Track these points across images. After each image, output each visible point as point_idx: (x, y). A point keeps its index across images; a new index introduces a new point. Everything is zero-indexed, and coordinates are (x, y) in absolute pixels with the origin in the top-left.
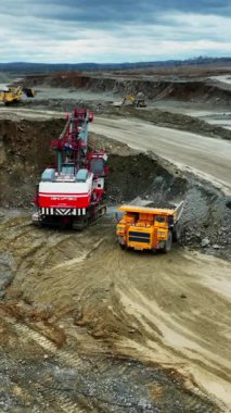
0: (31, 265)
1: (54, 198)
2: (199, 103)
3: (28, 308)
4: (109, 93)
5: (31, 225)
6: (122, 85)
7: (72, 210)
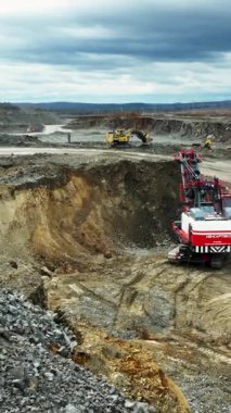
0: (186, 298)
1: (210, 236)
3: (204, 335)
5: (165, 263)
7: (226, 248)
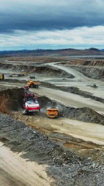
2: (46, 74)
4: (11, 69)
6: (15, 67)
7: (36, 110)
